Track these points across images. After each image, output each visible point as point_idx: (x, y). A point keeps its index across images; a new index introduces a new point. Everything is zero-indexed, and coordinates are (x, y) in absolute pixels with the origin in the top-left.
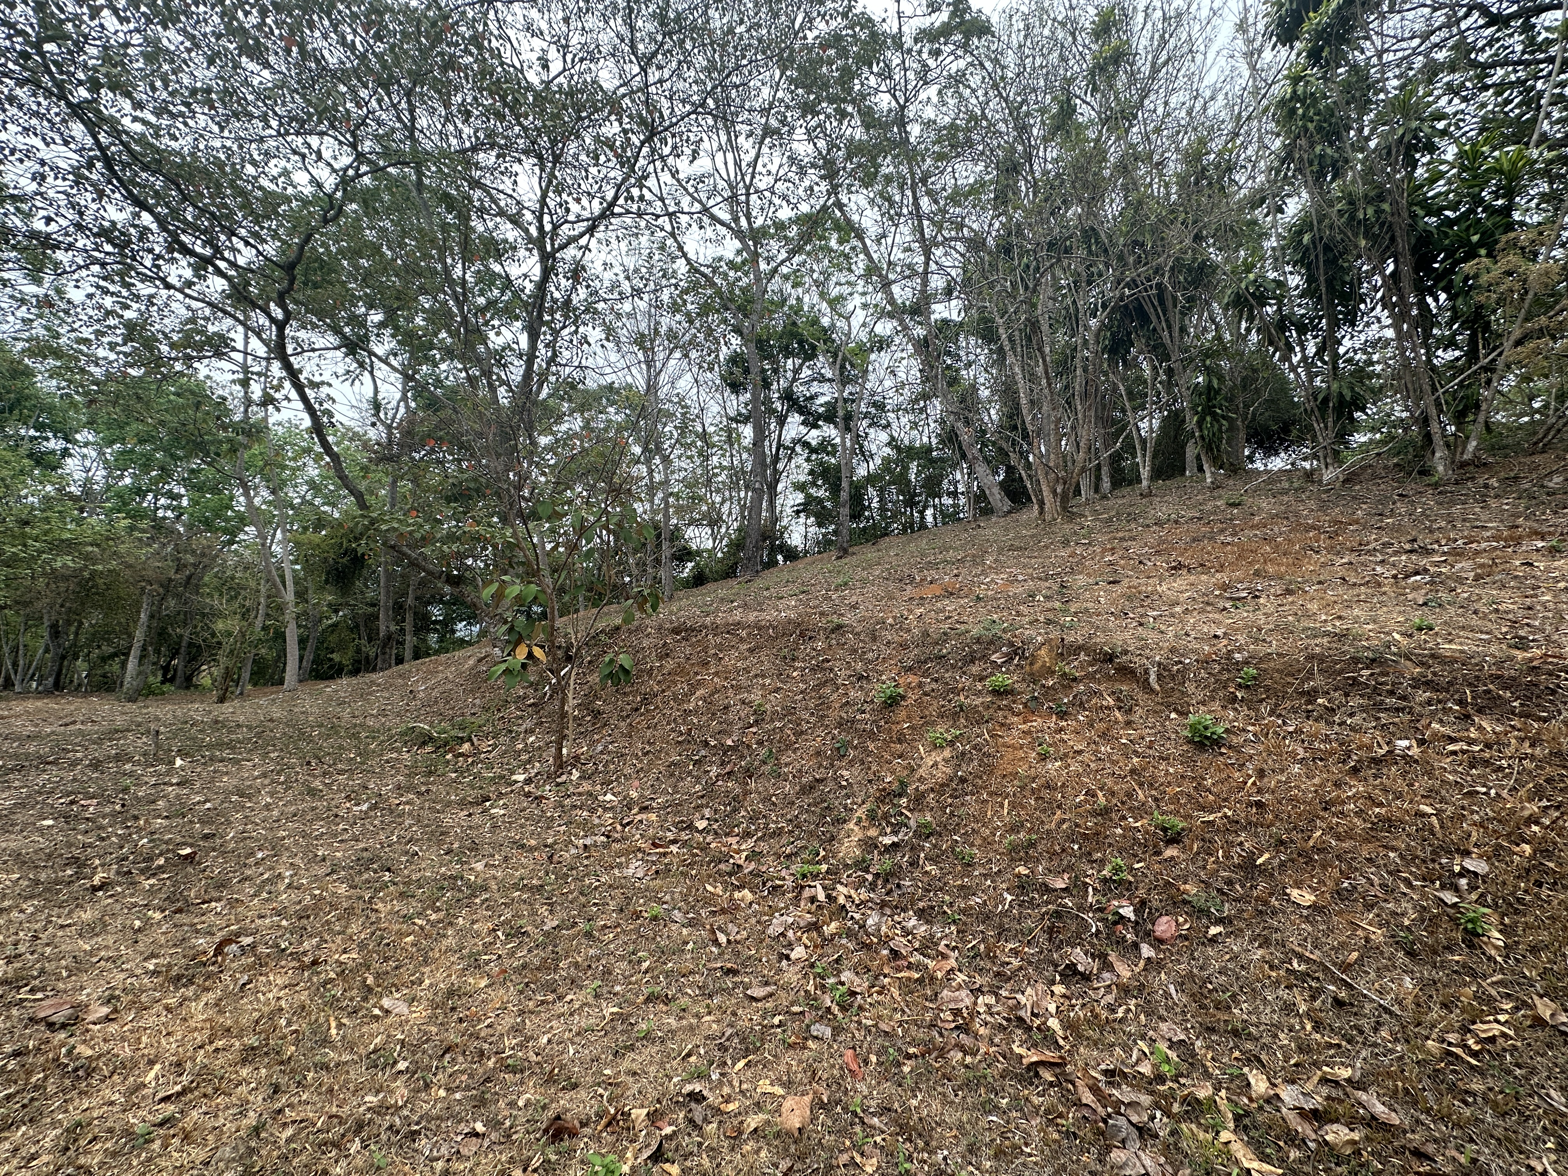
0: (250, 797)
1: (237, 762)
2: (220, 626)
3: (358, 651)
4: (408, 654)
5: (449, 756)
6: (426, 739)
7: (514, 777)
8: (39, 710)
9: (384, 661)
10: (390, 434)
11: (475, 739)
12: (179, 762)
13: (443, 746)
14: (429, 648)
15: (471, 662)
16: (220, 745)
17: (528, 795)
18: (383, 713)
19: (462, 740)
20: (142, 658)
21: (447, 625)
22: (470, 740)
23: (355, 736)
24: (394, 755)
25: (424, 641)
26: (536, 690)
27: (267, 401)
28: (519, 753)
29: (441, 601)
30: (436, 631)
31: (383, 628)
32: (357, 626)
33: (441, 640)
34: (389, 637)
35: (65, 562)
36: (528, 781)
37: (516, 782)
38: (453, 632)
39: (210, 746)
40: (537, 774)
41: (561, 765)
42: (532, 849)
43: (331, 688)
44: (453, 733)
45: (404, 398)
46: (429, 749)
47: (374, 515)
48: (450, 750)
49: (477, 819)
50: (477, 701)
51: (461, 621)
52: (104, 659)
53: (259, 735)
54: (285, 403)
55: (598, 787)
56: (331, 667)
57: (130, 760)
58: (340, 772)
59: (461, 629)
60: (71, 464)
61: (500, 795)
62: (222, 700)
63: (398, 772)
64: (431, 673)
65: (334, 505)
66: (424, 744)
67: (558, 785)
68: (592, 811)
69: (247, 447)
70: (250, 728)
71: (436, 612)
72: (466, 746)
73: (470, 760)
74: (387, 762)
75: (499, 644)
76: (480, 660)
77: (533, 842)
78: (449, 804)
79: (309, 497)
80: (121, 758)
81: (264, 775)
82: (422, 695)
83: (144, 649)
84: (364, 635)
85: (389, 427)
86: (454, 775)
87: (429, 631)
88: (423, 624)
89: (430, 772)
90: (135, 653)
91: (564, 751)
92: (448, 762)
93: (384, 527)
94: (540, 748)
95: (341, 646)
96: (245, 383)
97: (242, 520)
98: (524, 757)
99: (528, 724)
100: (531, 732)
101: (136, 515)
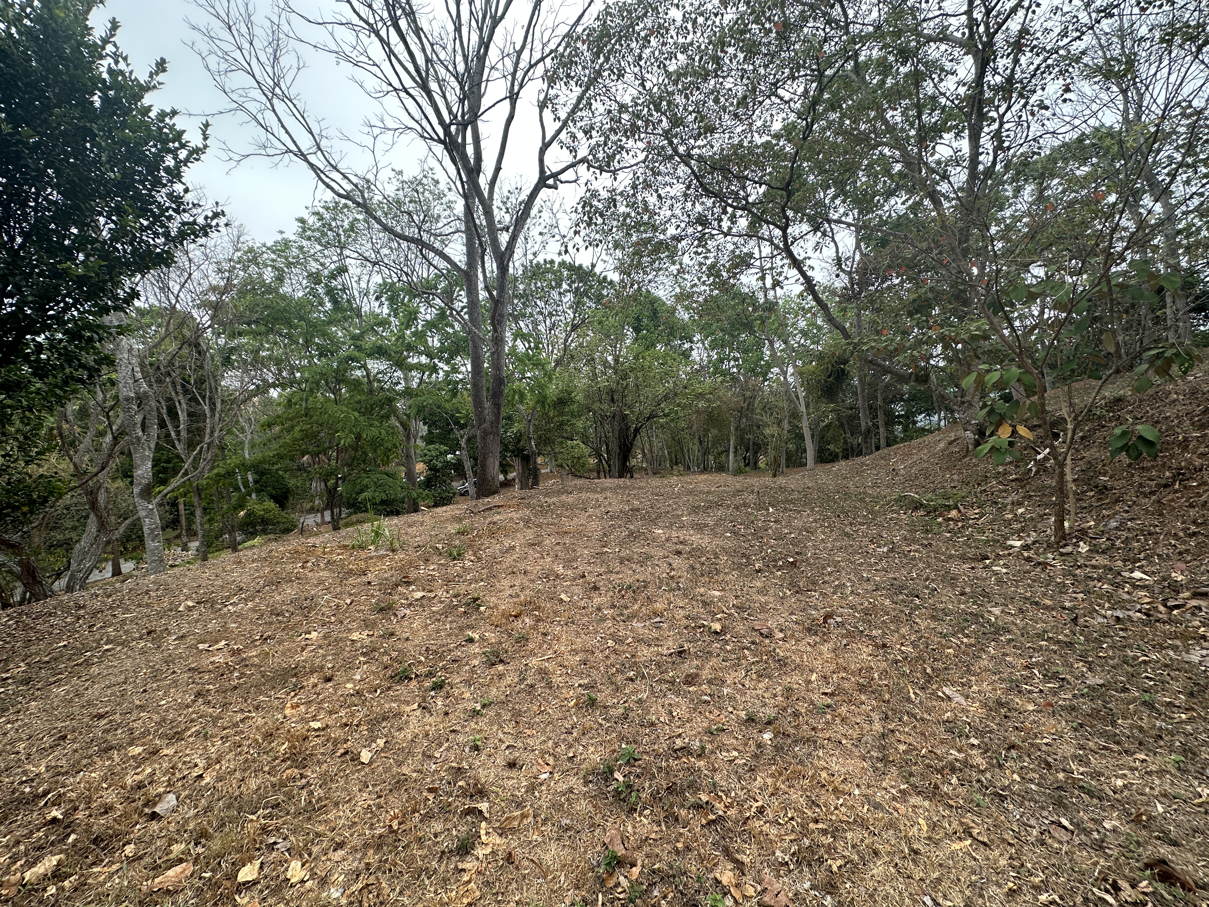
0: (812, 534)
1: (799, 512)
2: (767, 431)
3: (846, 442)
4: (883, 442)
5: (940, 520)
6: (917, 506)
7: (1009, 543)
8: (706, 480)
9: (867, 448)
10: (851, 279)
11: (961, 508)
12: (771, 510)
13: (932, 511)
14: (896, 437)
15: (942, 445)
16: (787, 501)
17: (1029, 559)
18: (875, 485)
19: (949, 508)
20: (736, 452)
21: (909, 418)
22: (956, 507)
23: (862, 500)
24: (894, 515)
25: (892, 432)
26: (1017, 467)
27: (776, 284)
28: (1009, 523)
29: (902, 400)
30: (900, 423)
31: (863, 424)
32: (842, 425)
33: (905, 430)
34: (869, 431)
35: (701, 404)
36: (1026, 547)
37: (1012, 547)
38: (915, 423)
39: (783, 502)
40: (1034, 543)
41: (1063, 537)
42: (1046, 608)
43: (835, 467)
44: (940, 501)
45: (858, 247)
46: (922, 513)
47: (856, 341)
48: (940, 515)
49: (981, 573)
50: (955, 477)
51: (920, 414)
52: (720, 454)
53: (805, 496)
54: (786, 282)
55: (1120, 563)
56: (830, 454)
57: (749, 507)
58: (862, 524)
59: (921, 420)
60: (694, 353)
61: (998, 557)
62: (775, 476)
63: (901, 527)
64: (907, 455)
65: (818, 343)
66: (916, 509)
67: (1062, 555)
68: (1118, 586)
69: (769, 318)
70: (799, 492)
71: (899, 409)
72: (954, 513)
73: (960, 524)
74: (891, 519)
75: (970, 428)
76: (950, 443)
77: (1048, 602)
78: (951, 557)
79: (802, 341)
80: (745, 505)
81: (815, 521)
82: (902, 472)
83: (736, 448)
84: (847, 430)
85: (849, 273)
86: (948, 535)
87: (894, 423)
88: (891, 420)
89: (927, 530)
90: (732, 450)
91: (1066, 524)
92: (940, 524)
93: (865, 348)
94: (1032, 519)
95: (835, 440)
96: (763, 278)
97: (769, 366)
98: (1016, 526)
99: (1014, 497)
100: (1020, 504)
101: (724, 373)
